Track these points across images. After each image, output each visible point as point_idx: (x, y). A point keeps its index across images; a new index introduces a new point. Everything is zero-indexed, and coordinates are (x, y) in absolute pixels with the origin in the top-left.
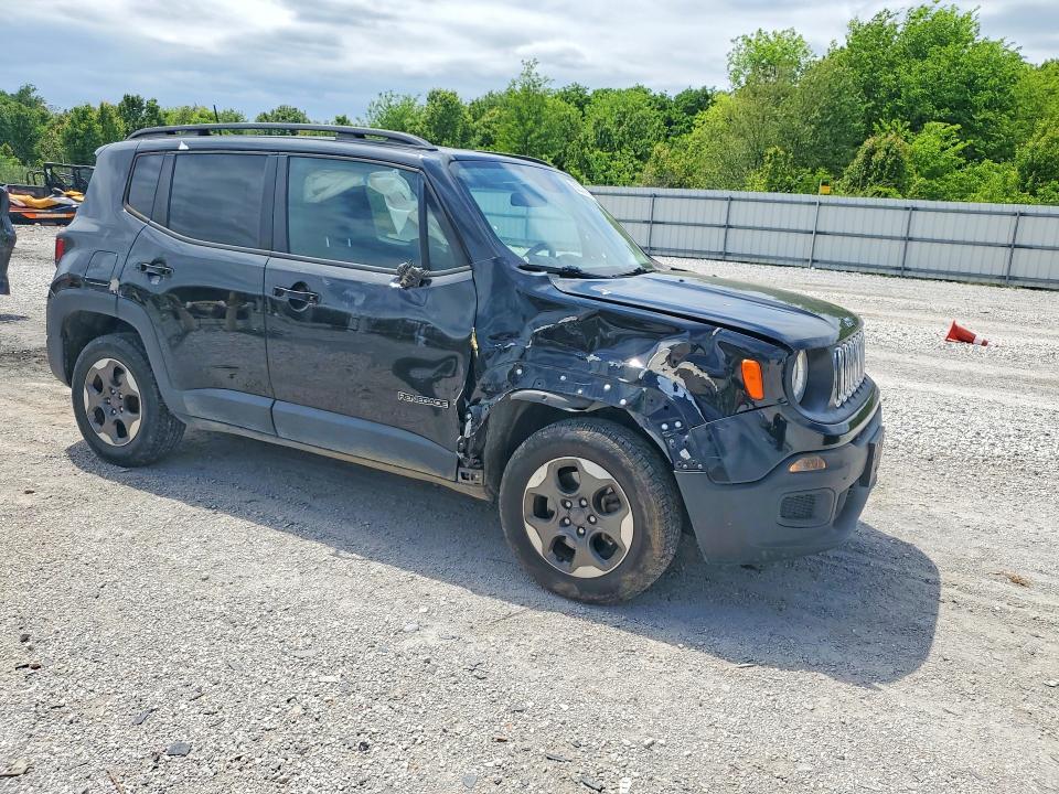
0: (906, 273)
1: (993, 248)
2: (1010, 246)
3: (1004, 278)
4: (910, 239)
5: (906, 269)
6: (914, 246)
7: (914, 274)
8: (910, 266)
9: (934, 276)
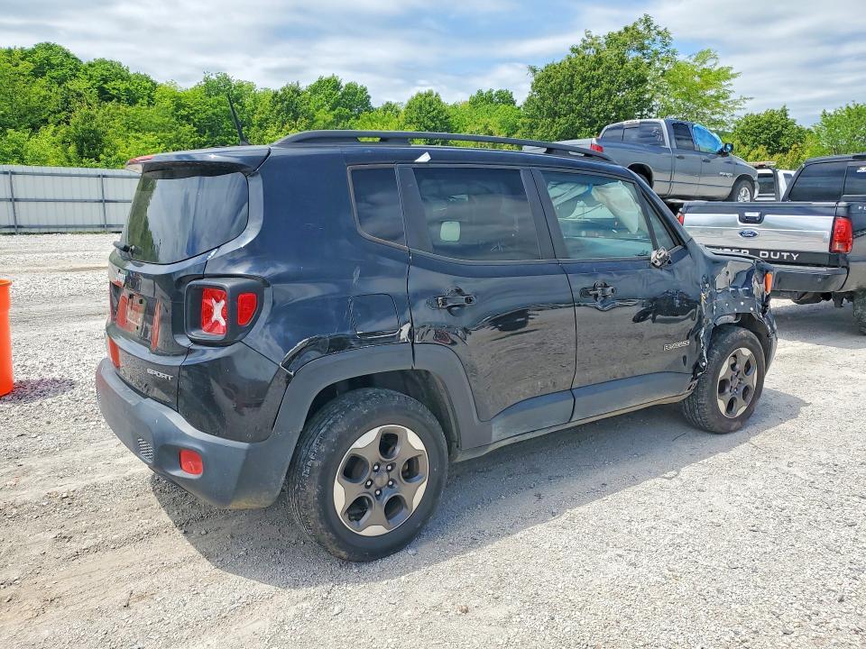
0: (20, 230)
1: (89, 204)
2: (101, 201)
3: (102, 226)
4: (16, 200)
5: (19, 227)
6: (19, 205)
7: (28, 230)
8: (22, 224)
9: (46, 230)
